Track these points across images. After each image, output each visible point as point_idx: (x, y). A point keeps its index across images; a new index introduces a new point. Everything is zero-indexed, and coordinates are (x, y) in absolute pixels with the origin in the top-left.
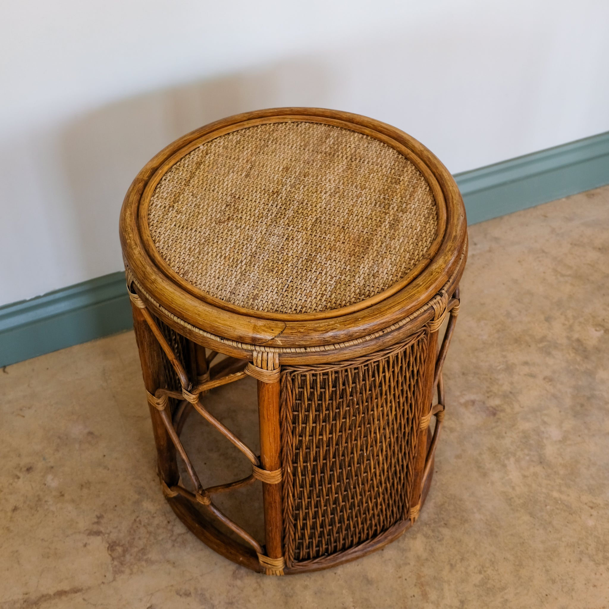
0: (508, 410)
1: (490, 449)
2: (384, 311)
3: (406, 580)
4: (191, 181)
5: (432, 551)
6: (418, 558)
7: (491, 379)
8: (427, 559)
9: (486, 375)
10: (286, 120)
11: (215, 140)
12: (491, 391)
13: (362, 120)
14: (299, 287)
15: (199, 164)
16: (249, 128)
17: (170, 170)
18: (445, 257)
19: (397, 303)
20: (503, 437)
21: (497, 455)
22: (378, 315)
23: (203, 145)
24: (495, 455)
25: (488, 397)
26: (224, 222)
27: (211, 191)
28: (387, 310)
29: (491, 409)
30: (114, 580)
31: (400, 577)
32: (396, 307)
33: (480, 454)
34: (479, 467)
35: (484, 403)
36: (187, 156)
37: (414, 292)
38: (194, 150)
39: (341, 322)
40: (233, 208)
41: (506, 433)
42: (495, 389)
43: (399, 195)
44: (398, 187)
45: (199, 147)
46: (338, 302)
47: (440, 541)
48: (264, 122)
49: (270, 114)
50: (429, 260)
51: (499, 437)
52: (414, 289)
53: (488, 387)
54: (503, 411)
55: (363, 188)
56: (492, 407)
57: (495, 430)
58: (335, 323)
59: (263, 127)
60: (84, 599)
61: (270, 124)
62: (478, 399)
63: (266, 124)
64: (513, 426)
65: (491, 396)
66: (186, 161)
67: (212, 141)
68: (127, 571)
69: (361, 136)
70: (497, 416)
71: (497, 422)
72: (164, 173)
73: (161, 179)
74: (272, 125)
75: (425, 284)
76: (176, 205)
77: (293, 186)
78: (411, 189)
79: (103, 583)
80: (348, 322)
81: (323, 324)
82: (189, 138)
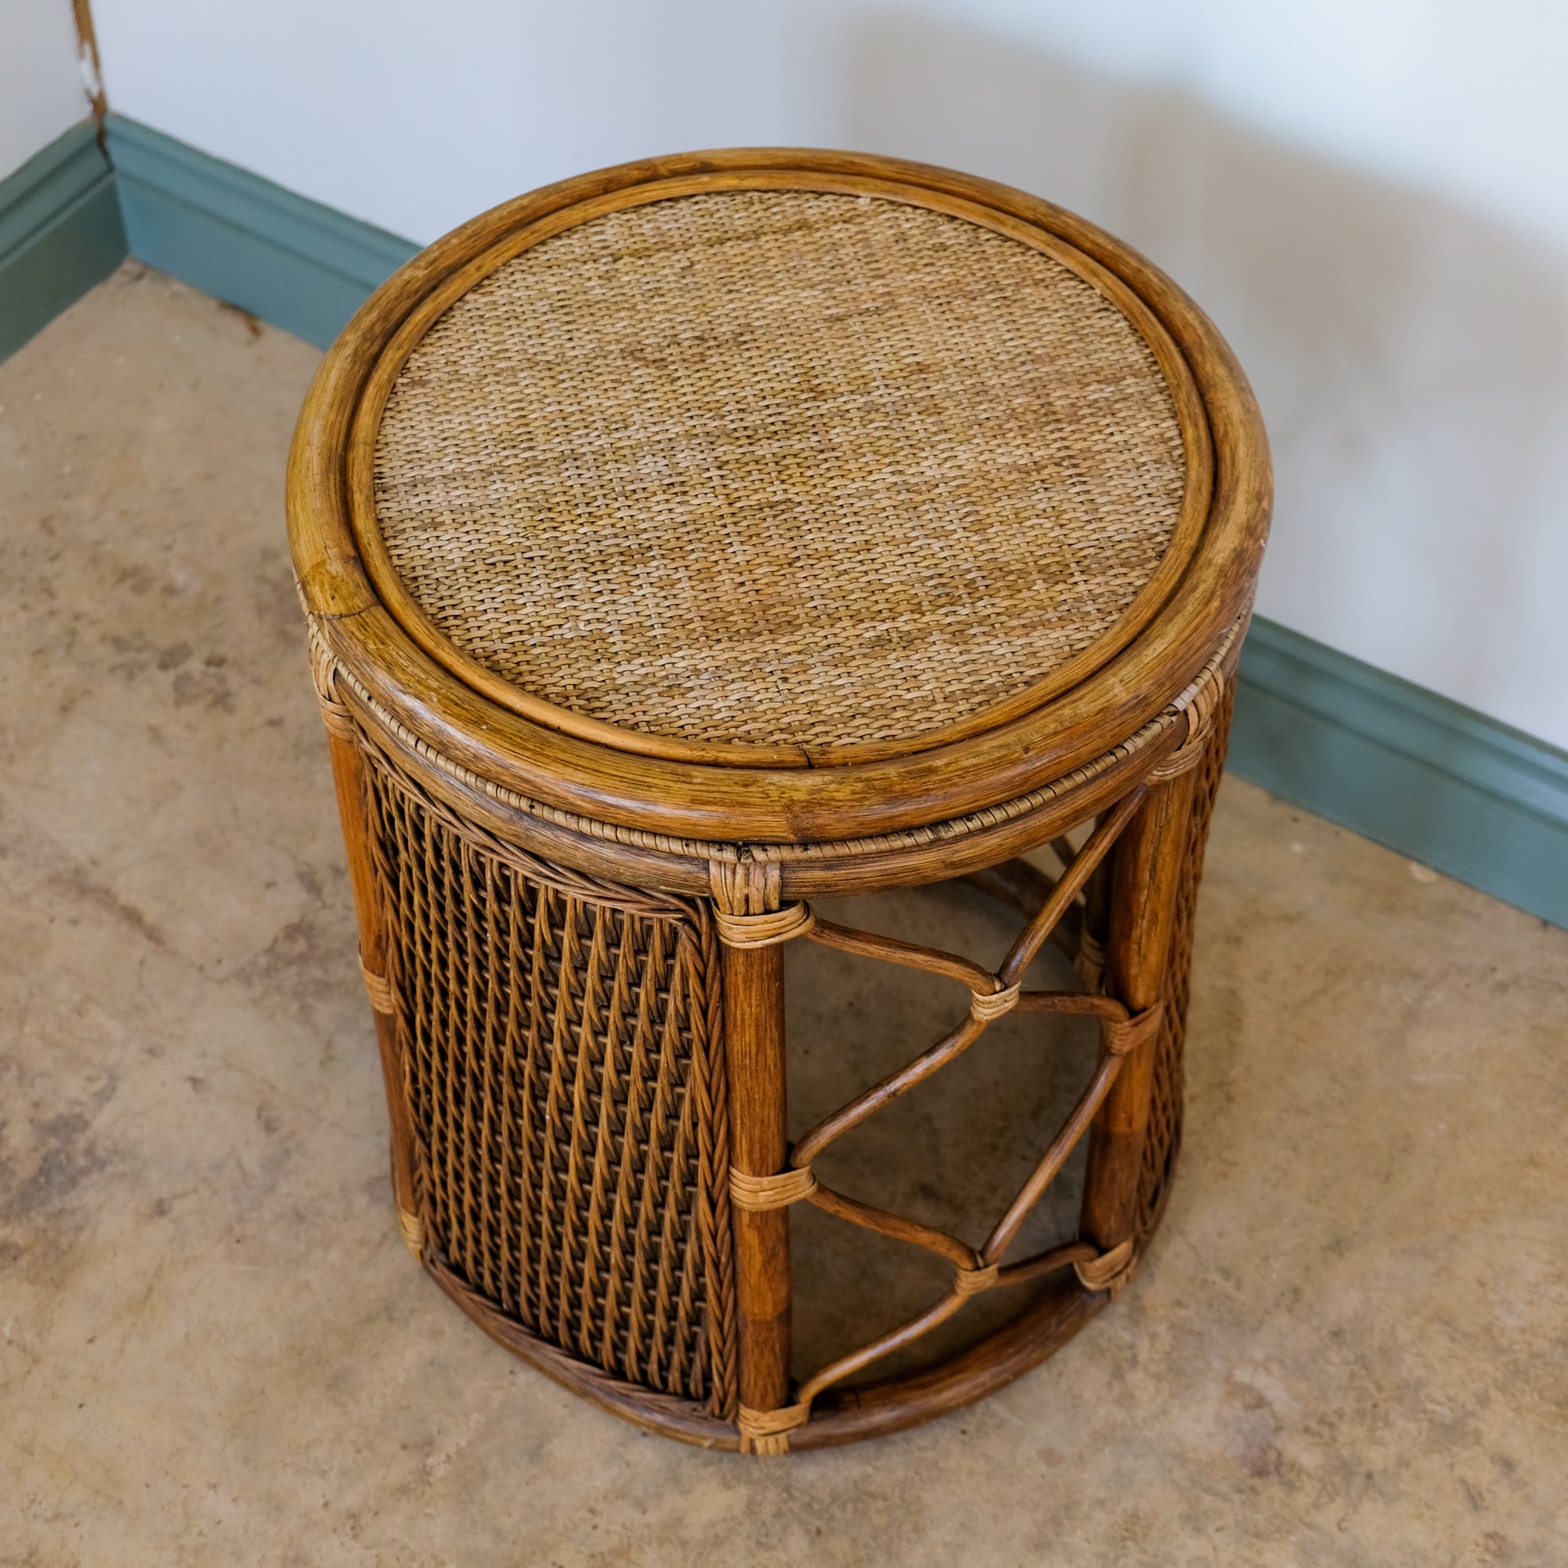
0: (1302, 1500)
1: (1134, 1517)
2: (548, 757)
3: (595, 1527)
4: (729, 244)
5: (718, 1542)
6: (679, 1522)
7: (1375, 1406)
8: (684, 1544)
9: (1380, 1389)
10: (1093, 281)
11: (909, 210)
12: (1332, 1426)
13: (1224, 403)
14: (523, 579)
15: (803, 225)
16: (1008, 239)
17: (732, 193)
18: (832, 782)
19: (594, 766)
20: (1199, 1530)
21: (1130, 1544)
22: (528, 754)
23: (874, 199)
24: (1123, 1539)
25: (1306, 1430)
26: (637, 359)
27: (725, 289)
28: (557, 760)
29: (1272, 1455)
31: (592, 1511)
32: (581, 775)
33: (1101, 1503)
34: (1055, 1522)
35: (1278, 1429)
36: (808, 196)
37: (656, 781)
38: (842, 195)
39: (448, 698)
40: (700, 350)
41: (1218, 1530)
42: (1347, 1431)
43: (1006, 603)
44: (1040, 585)
45: (858, 197)
46: (524, 668)
47: (758, 1543)
48: (1049, 252)
49: (1088, 245)
50: (803, 760)
51: (1194, 1521)
52: (668, 776)
53: (1340, 1414)
54: (1290, 1487)
55: (980, 527)
56: (1280, 1455)
57: (1207, 1500)
58: (434, 690)
59: (1038, 258)
60: (142, 962)
61: (1058, 264)
62: (1279, 1408)
63: (1050, 258)
64: (1258, 1536)
65: (1319, 1434)
66: (790, 203)
67: (901, 205)
68: (257, 990)
69: (1174, 433)
70: (1258, 1483)
71: (1240, 1491)
72: (710, 189)
73: (693, 196)
74: (1059, 268)
76: (626, 259)
77: (872, 408)
78: (1051, 614)
79: (201, 968)
80: (457, 710)
81: (416, 671)
82: (867, 166)
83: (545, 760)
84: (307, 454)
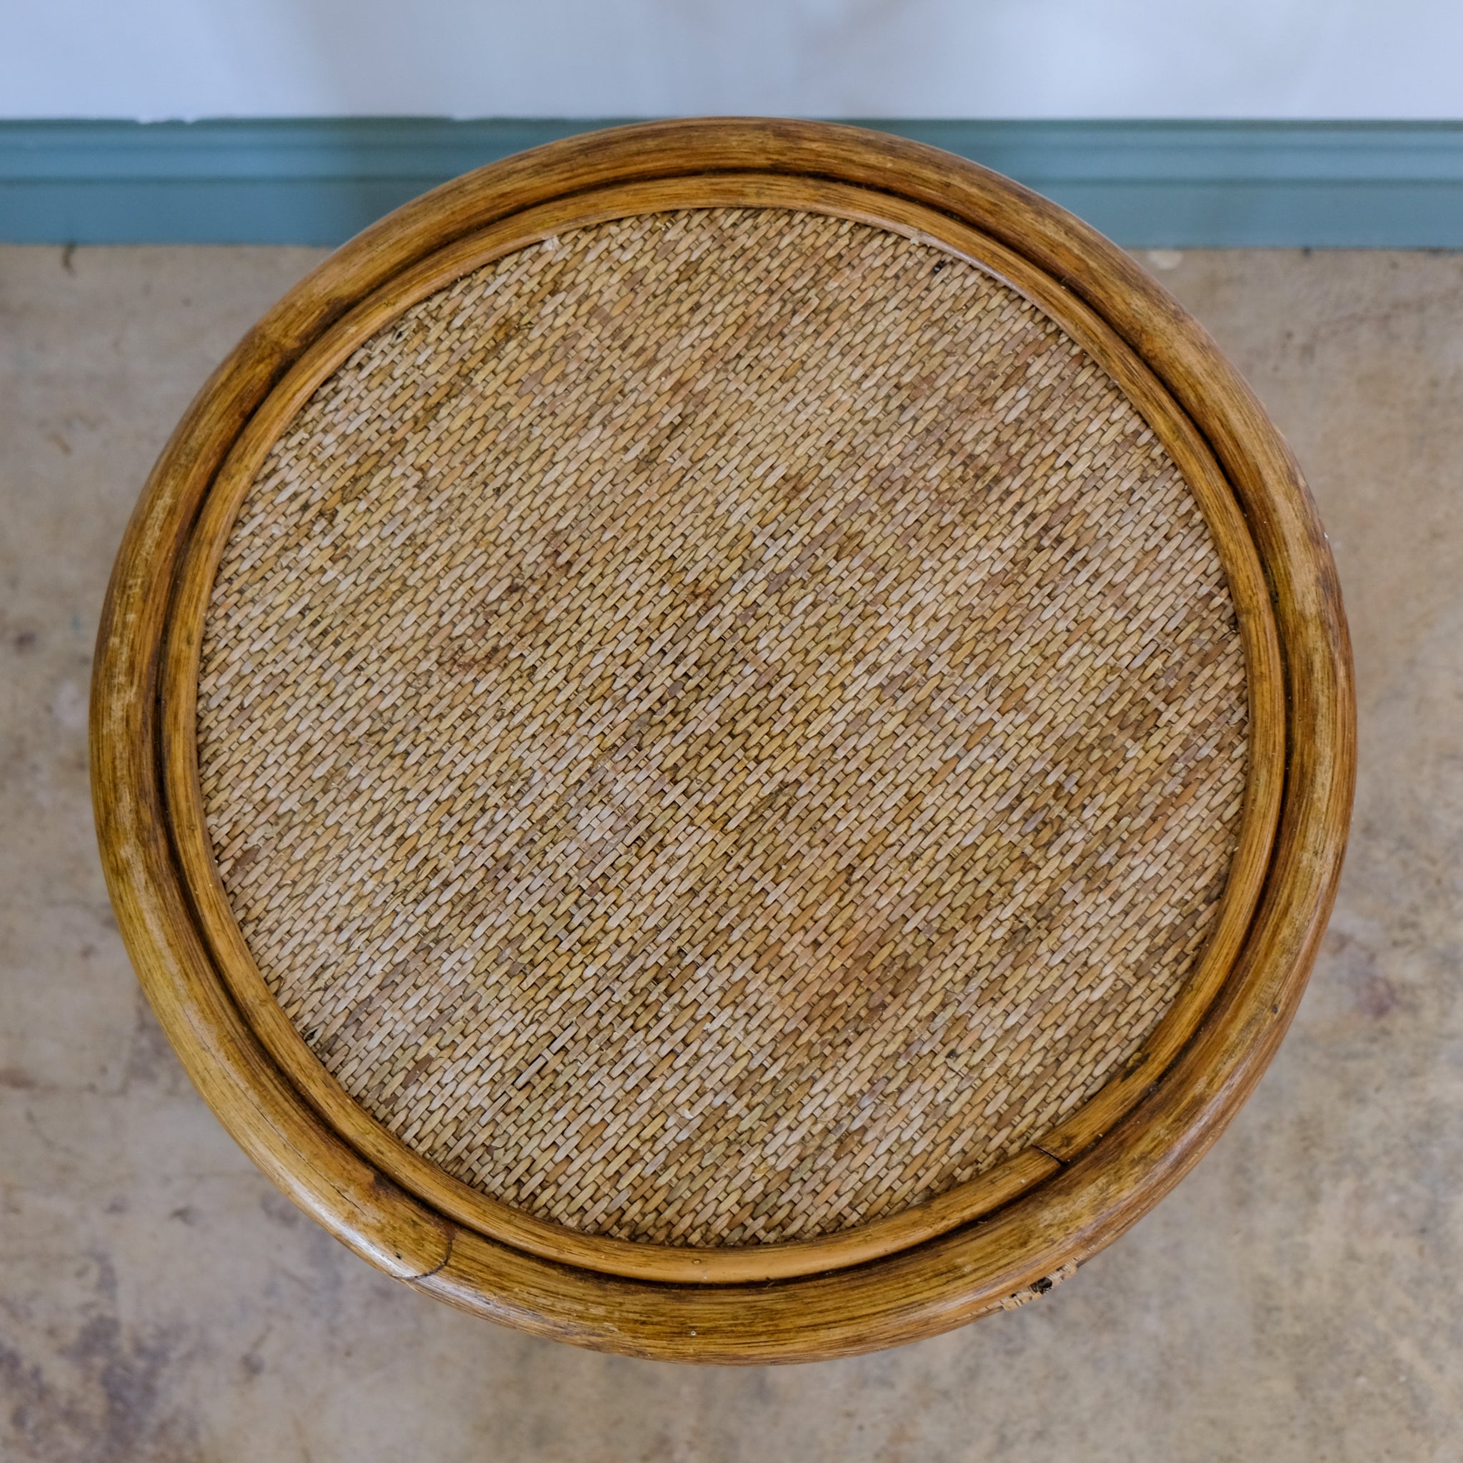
0: (1429, 1015)
1: (1302, 1123)
2: (788, 1331)
3: (861, 1428)
4: (444, 412)
5: (973, 1374)
6: (928, 1378)
7: (1439, 882)
8: (946, 1394)
9: (1433, 862)
10: (903, 229)
11: (613, 229)
12: (1414, 925)
13: (1172, 353)
14: (578, 1086)
15: (509, 329)
16: (759, 210)
17: (392, 327)
18: (1109, 1184)
19: (847, 1315)
20: (1362, 1101)
21: (1314, 1151)
22: (764, 1338)
23: (562, 236)
24: (1306, 1149)
25: (1396, 944)
26: (467, 667)
27: (489, 491)
28: (801, 1329)
29: (1381, 987)
30: (123, 1091)
31: (849, 1415)
32: (838, 1331)
33: (1267, 1128)
34: (1241, 1170)
35: (1372, 958)
36: (483, 274)
37: (926, 1295)
38: (522, 250)
39: (628, 1320)
40: (527, 608)
41: (1378, 1090)
42: (1431, 921)
43: (1115, 797)
44: (1134, 751)
45: (541, 242)
46: (669, 1214)
47: (1010, 1353)
48: (821, 208)
49: (860, 174)
50: (1053, 1165)
51: (1354, 1095)
52: (934, 1282)
53: (1414, 909)
54: (1413, 1009)
55: (1014, 700)
56: (1388, 984)
57: (1353, 1066)
58: (605, 1319)
59: (813, 224)
60: (30, 1117)
61: (842, 221)
62: (1361, 936)
63: (826, 216)
64: (1413, 1074)
65: (1408, 942)
66: (468, 301)
67: (599, 226)
68: (165, 1080)
69: (1135, 424)
70: (1384, 1022)
71: (1373, 1040)
72: (362, 337)
73: (348, 360)
74: (846, 227)
75: (980, 1273)
76: (344, 512)
77: (778, 584)
78: (1174, 786)
79: (92, 1088)
80: (648, 1329)
81: (568, 1305)
82: (522, 191)
83: (787, 1336)
84: (213, 1065)
